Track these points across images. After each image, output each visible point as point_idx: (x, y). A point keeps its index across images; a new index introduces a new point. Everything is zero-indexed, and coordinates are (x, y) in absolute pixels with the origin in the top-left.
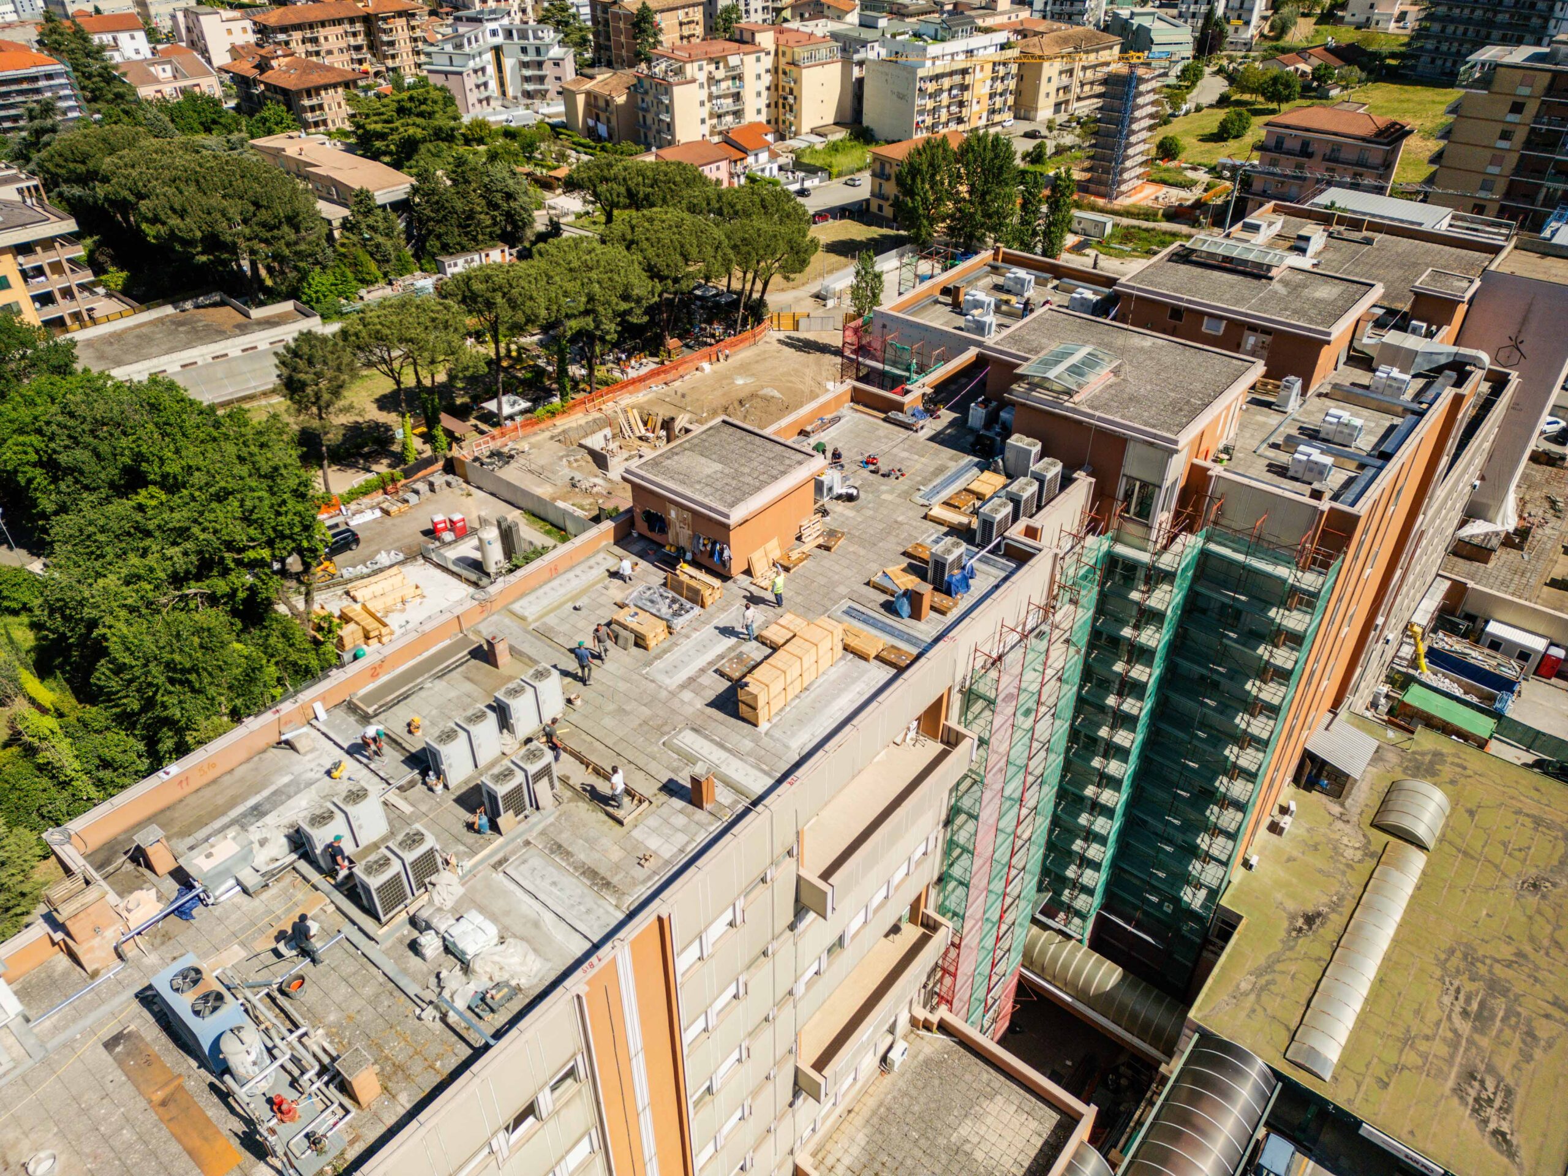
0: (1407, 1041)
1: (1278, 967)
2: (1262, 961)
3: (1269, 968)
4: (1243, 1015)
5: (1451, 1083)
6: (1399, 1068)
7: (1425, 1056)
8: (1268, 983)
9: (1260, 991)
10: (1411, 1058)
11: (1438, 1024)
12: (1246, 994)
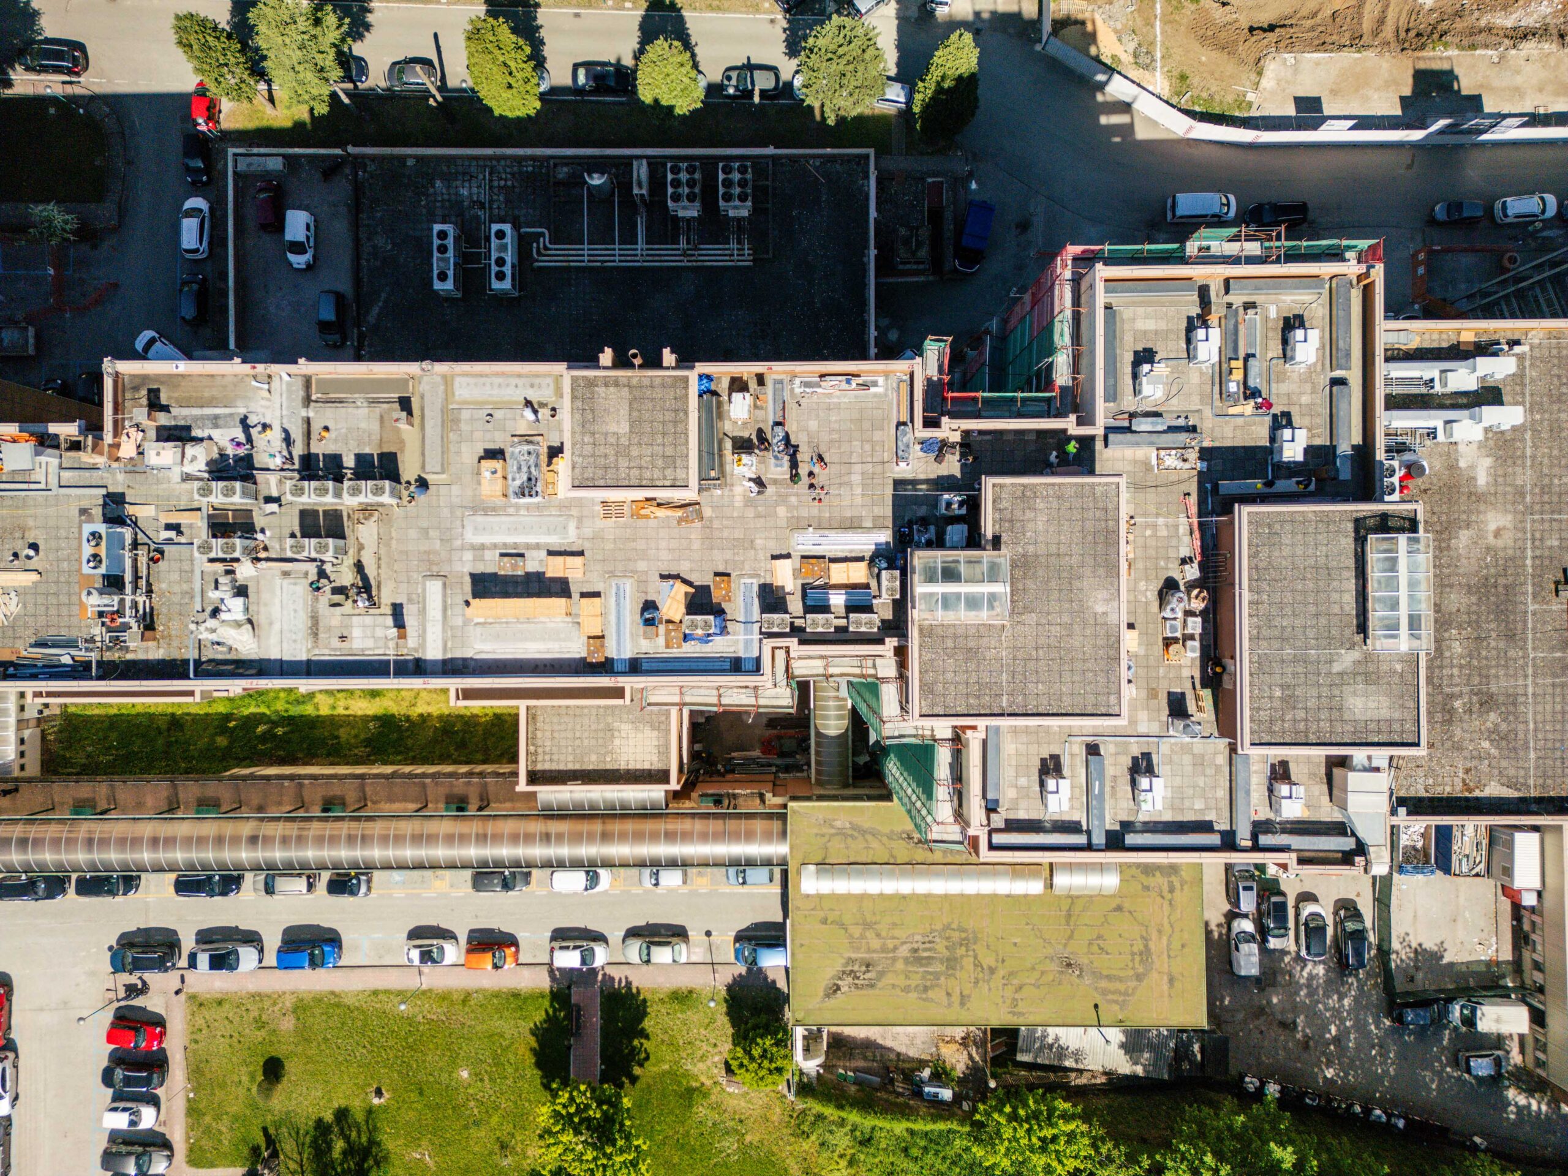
0: (867, 925)
1: (869, 837)
2: (866, 825)
3: (863, 832)
4: (815, 831)
5: (854, 956)
6: (842, 926)
7: (862, 937)
8: (852, 836)
9: (841, 833)
10: (856, 931)
11: (893, 938)
12: (832, 827)
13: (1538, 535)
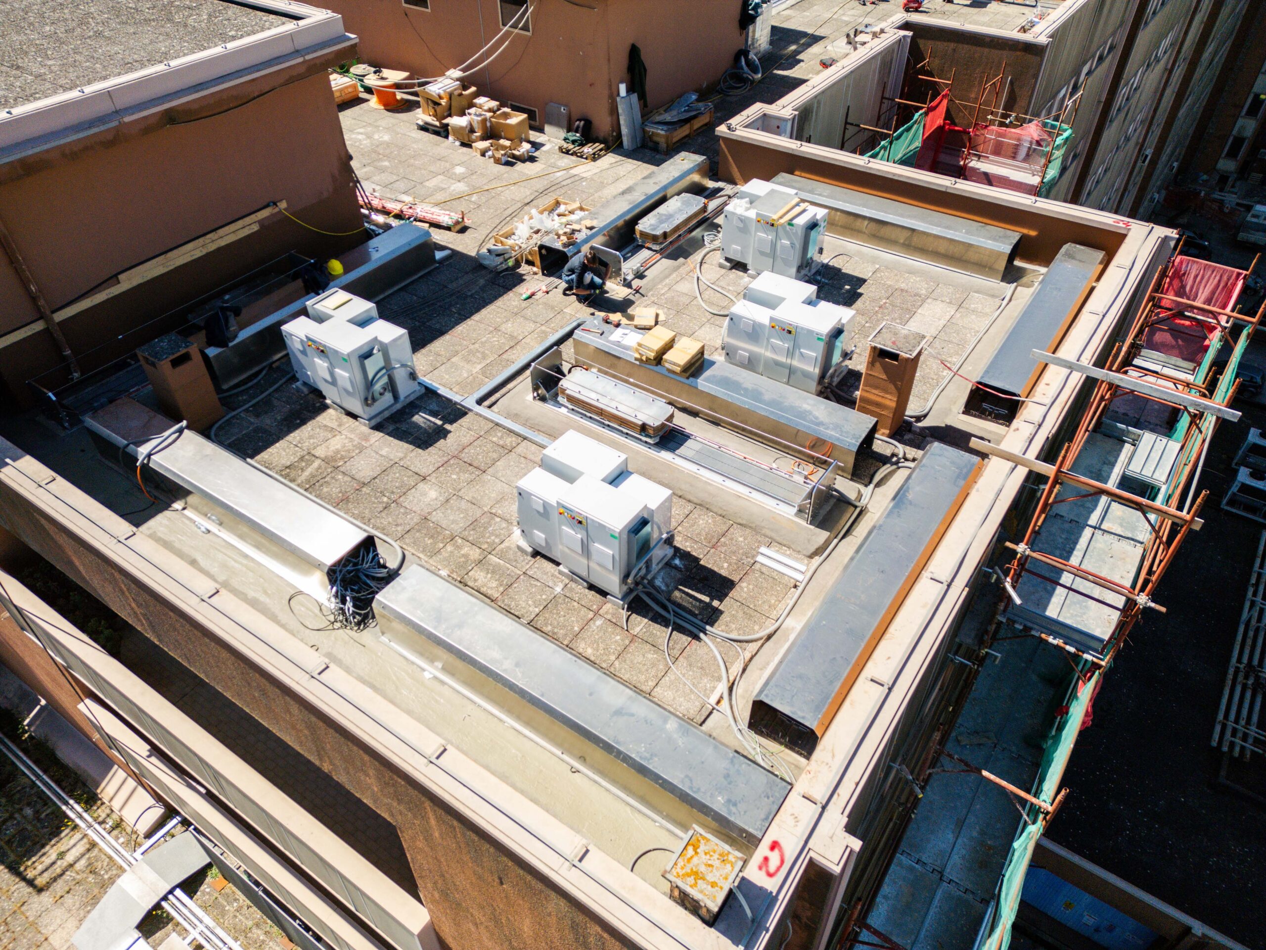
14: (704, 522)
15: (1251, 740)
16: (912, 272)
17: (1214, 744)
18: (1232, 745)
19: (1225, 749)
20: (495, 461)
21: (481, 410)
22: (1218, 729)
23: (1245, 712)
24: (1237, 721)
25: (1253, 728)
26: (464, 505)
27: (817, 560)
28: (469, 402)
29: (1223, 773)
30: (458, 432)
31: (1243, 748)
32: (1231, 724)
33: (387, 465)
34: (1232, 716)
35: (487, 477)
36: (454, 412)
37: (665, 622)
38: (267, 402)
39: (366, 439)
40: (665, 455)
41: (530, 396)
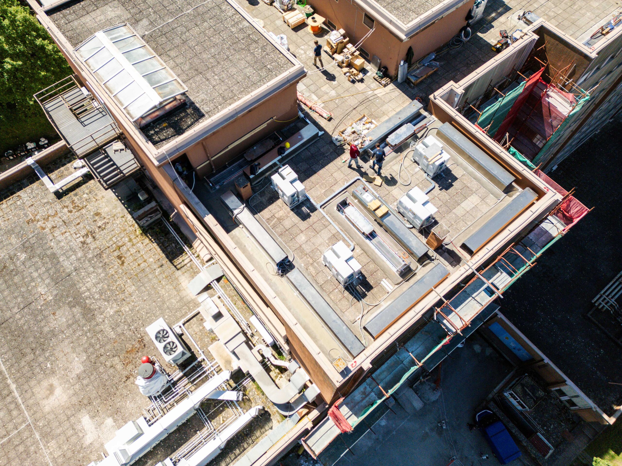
13: (15, 413)
14: (372, 266)
15: (609, 304)
16: (476, 178)
17: (593, 301)
18: (600, 304)
19: (596, 304)
20: (322, 230)
21: (321, 210)
22: (598, 296)
23: (614, 293)
24: (607, 296)
25: (613, 300)
26: (311, 244)
27: (397, 286)
28: (318, 206)
29: (590, 313)
30: (314, 216)
31: (604, 306)
32: (604, 296)
33: (293, 224)
34: (607, 294)
35: (318, 235)
36: (313, 209)
37: (352, 295)
38: (263, 192)
39: (289, 213)
40: (367, 241)
41: (335, 208)
